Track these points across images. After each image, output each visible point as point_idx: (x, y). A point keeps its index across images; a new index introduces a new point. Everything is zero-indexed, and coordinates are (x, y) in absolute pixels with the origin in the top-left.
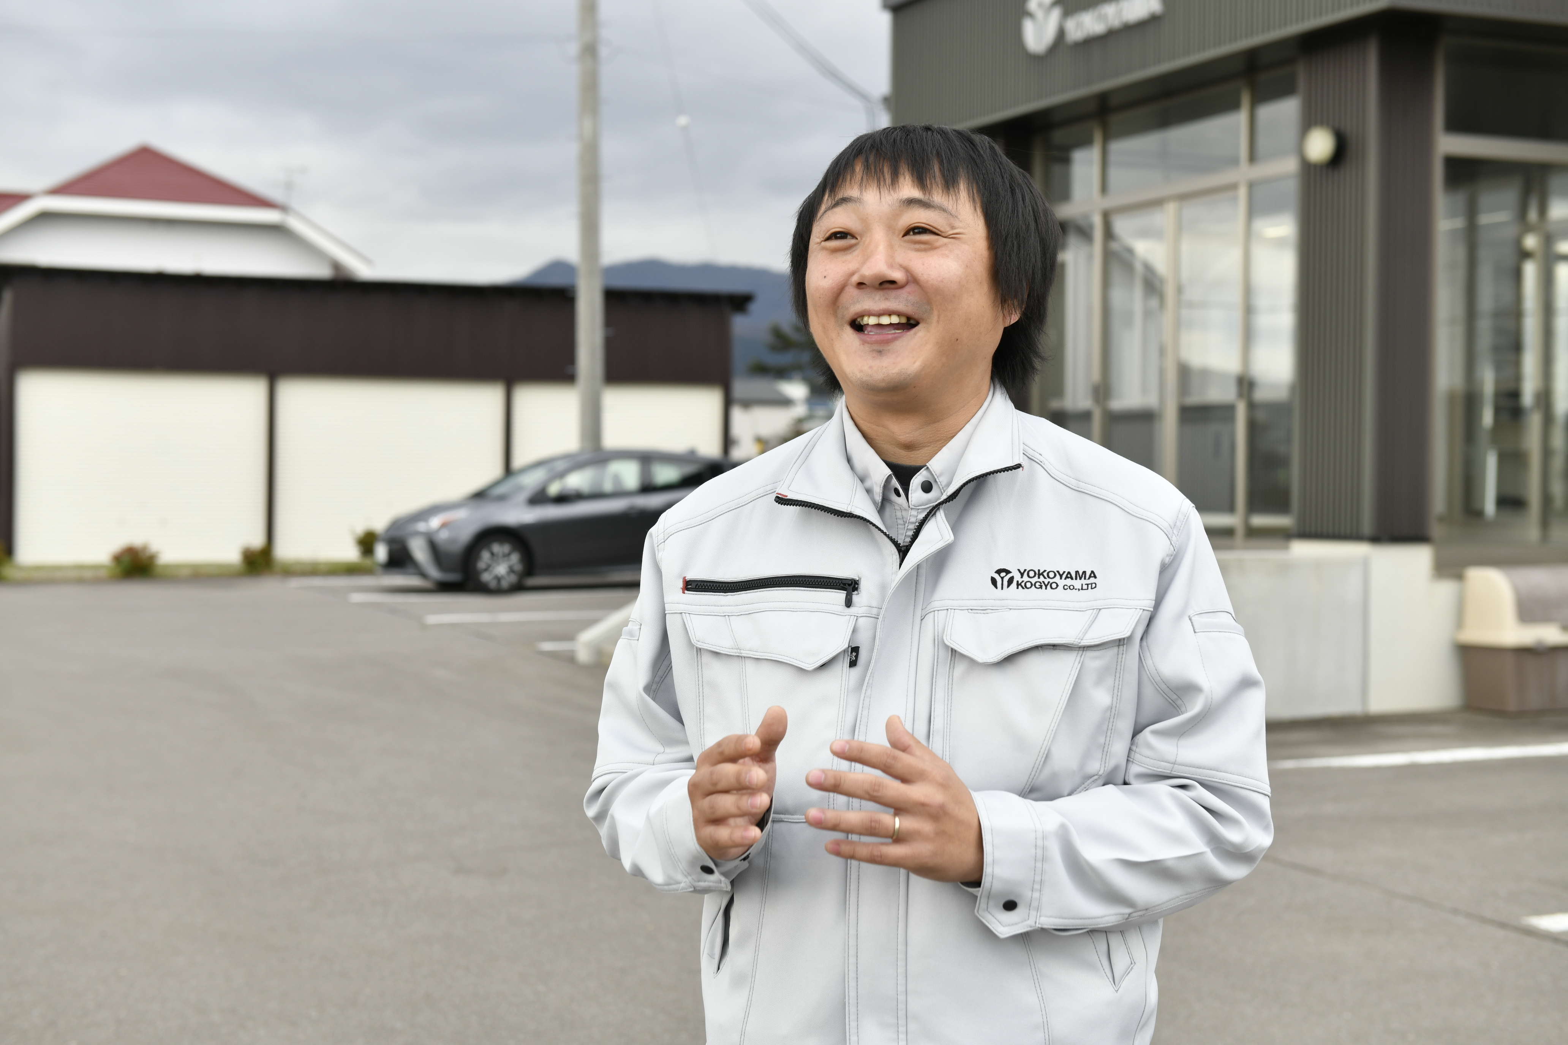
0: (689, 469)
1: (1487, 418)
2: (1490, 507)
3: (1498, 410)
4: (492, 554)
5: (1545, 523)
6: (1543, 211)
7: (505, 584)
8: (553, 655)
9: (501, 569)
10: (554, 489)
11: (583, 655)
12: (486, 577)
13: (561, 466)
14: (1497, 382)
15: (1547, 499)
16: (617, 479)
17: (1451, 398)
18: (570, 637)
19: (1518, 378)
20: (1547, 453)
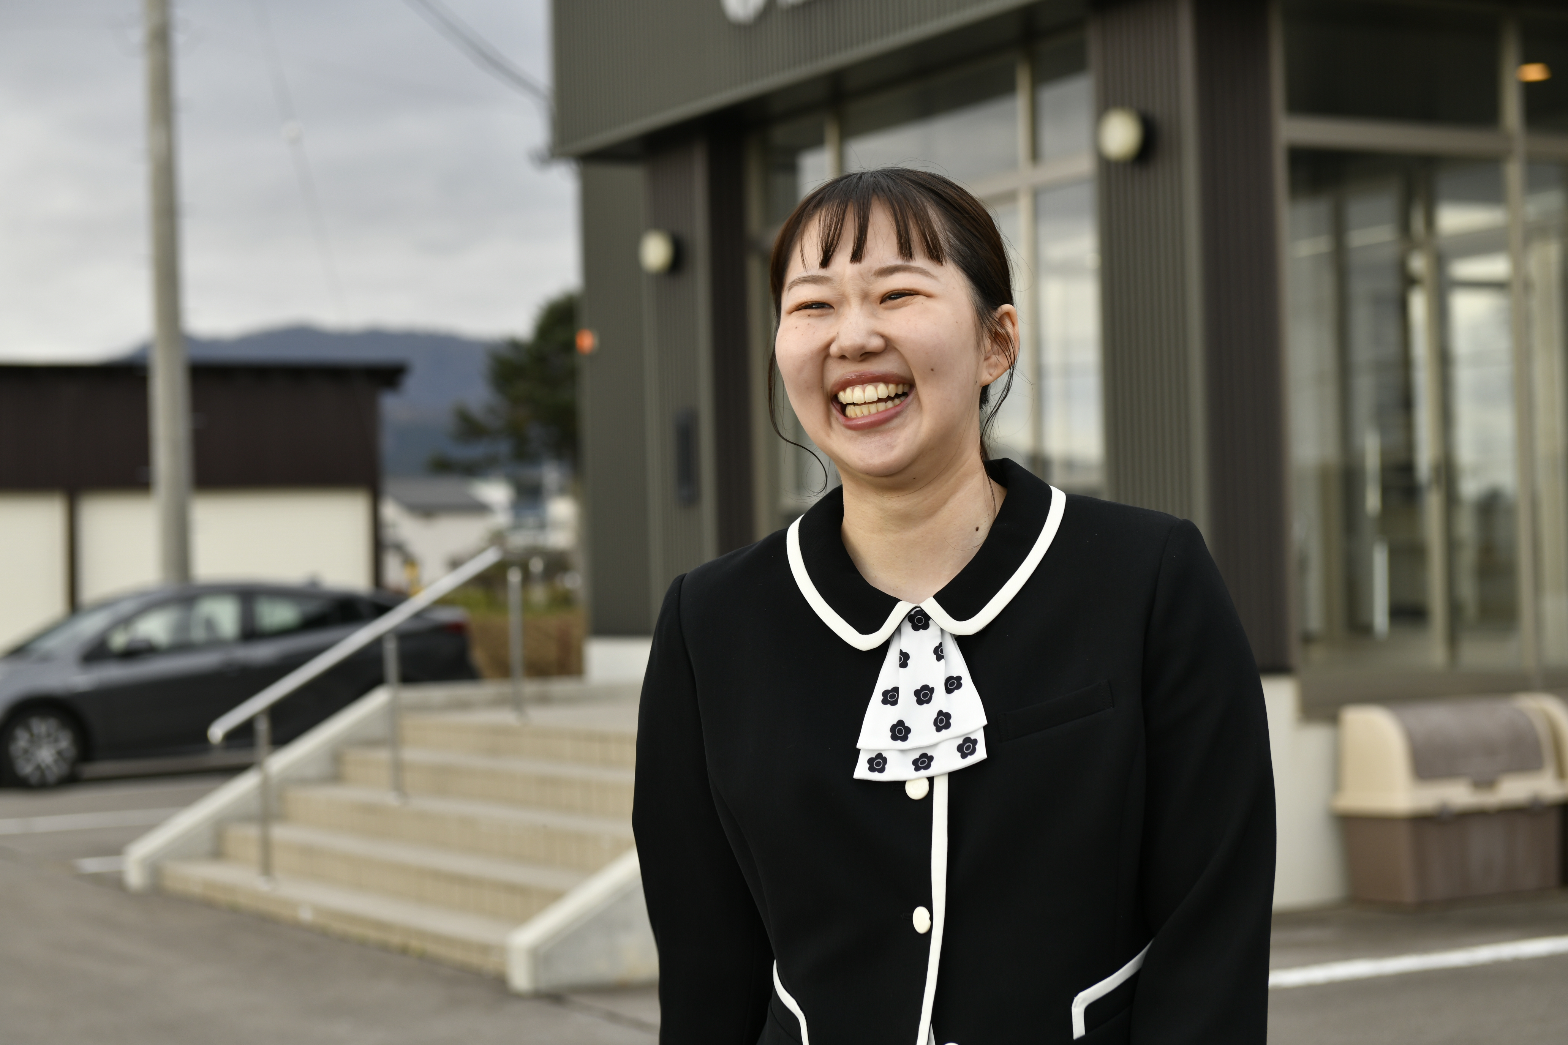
0: (313, 607)
1: (1372, 500)
2: (1380, 618)
3: (1386, 491)
4: (32, 735)
5: (1453, 639)
6: (1430, 222)
7: (51, 777)
8: (97, 879)
9: (46, 755)
10: (119, 640)
11: (135, 877)
12: (26, 769)
13: (126, 608)
14: (1384, 453)
15: (1454, 609)
16: (210, 624)
17: (1323, 474)
18: (116, 850)
19: (1409, 445)
20: (1452, 545)
